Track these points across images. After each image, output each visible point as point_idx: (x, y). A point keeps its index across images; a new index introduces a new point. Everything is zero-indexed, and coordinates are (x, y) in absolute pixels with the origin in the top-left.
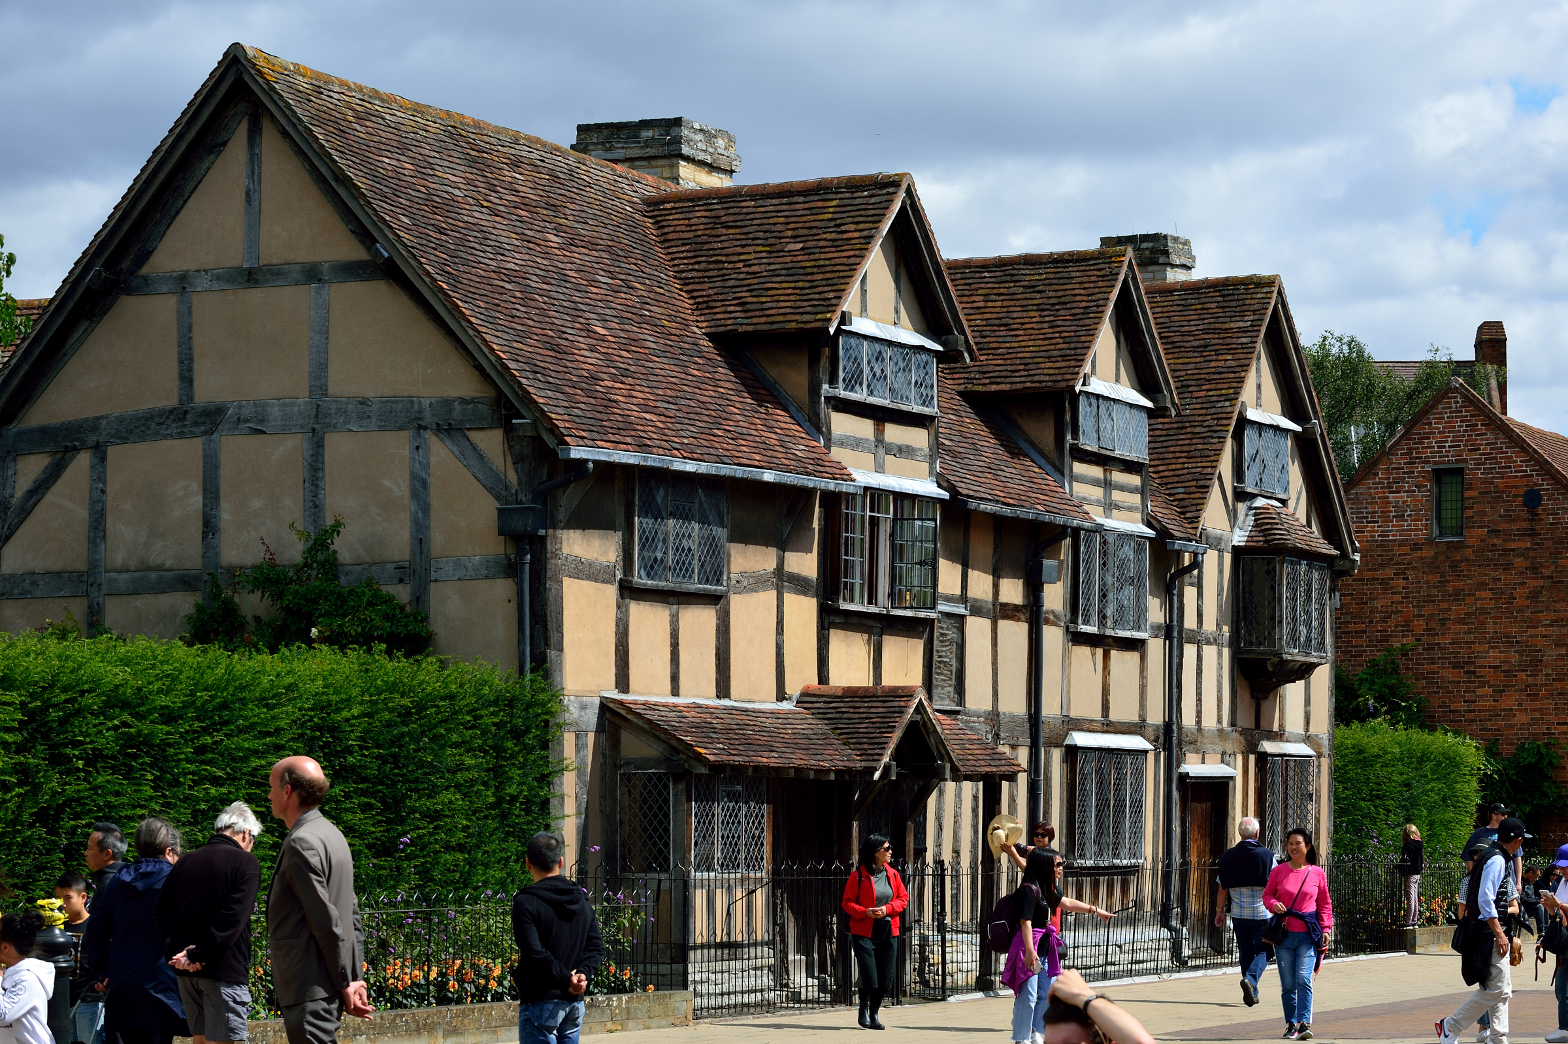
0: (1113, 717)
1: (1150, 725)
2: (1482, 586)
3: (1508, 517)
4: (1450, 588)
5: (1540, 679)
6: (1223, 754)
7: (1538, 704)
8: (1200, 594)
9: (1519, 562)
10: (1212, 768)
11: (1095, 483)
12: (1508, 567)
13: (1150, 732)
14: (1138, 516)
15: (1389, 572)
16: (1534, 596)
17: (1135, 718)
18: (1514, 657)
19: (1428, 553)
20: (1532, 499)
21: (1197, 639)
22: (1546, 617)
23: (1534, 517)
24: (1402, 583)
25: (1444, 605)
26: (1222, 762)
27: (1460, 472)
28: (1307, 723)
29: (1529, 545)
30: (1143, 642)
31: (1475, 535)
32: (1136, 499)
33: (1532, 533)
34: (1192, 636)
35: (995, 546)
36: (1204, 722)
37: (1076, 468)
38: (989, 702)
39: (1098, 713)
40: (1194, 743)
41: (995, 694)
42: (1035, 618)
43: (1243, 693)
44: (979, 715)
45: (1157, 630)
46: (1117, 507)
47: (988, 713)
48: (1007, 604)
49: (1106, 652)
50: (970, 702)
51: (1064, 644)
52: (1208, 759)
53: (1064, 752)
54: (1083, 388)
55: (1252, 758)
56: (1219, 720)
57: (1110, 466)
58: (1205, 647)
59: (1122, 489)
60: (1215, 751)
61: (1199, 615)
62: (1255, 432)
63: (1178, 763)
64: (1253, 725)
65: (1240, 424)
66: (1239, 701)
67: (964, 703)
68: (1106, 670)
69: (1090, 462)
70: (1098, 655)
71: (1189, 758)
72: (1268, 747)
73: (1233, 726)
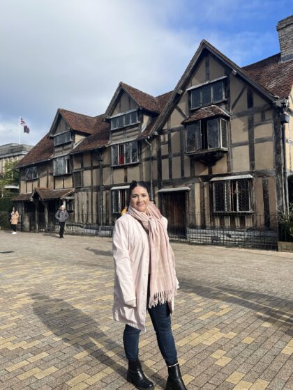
0: (128, 182)
11: (121, 134)
28: (253, 167)
30: (140, 164)
32: (137, 132)
34: (165, 157)
35: (92, 157)
36: (173, 177)
37: (114, 134)
38: (90, 185)
39: (123, 182)
40: (168, 184)
41: (92, 183)
42: (100, 167)
43: (199, 166)
44: (87, 187)
45: (147, 159)
46: (128, 137)
47: (90, 187)
48: (95, 166)
49: (126, 169)
50: (85, 185)
51: (111, 170)
52: (177, 186)
53: (111, 191)
54: (110, 118)
55: (207, 183)
56: (182, 175)
57: (126, 129)
58: (173, 158)
59: (131, 132)
60: (181, 184)
61: (169, 151)
62: (198, 91)
63: (159, 189)
64: (207, 174)
65: (190, 92)
66: (196, 168)
67: (83, 186)
68: (126, 172)
69: (118, 131)
70: (123, 170)
71: (165, 187)
72: (216, 179)
73: (192, 176)
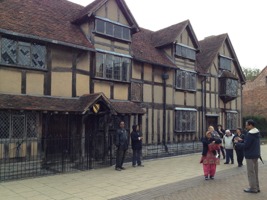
0: (187, 105)
6: (217, 112)
8: (210, 85)
10: (214, 114)
11: (182, 62)
13: (197, 108)
14: (194, 70)
15: (259, 91)
17: (194, 105)
19: (265, 87)
21: (210, 92)
24: (262, 92)
26: (216, 113)
30: (195, 92)
32: (193, 67)
34: (208, 92)
35: (153, 71)
36: (212, 107)
37: (176, 59)
38: (151, 101)
39: (183, 104)
40: (209, 110)
41: (153, 99)
42: (164, 85)
43: (221, 102)
44: (147, 103)
45: (199, 90)
46: (188, 67)
47: (151, 103)
48: (156, 82)
49: (185, 93)
50: (145, 100)
51: (173, 91)
52: (213, 113)
53: (174, 111)
54: (176, 44)
55: (224, 113)
56: (216, 106)
57: (186, 60)
58: (211, 94)
59: (189, 64)
60: (214, 112)
61: (210, 88)
62: (223, 59)
63: (205, 114)
64: (224, 108)
65: (219, 57)
66: (220, 103)
67: (143, 101)
68: (185, 96)
69: (180, 58)
70: (183, 94)
71: (208, 112)
72: (227, 111)
73: (219, 108)
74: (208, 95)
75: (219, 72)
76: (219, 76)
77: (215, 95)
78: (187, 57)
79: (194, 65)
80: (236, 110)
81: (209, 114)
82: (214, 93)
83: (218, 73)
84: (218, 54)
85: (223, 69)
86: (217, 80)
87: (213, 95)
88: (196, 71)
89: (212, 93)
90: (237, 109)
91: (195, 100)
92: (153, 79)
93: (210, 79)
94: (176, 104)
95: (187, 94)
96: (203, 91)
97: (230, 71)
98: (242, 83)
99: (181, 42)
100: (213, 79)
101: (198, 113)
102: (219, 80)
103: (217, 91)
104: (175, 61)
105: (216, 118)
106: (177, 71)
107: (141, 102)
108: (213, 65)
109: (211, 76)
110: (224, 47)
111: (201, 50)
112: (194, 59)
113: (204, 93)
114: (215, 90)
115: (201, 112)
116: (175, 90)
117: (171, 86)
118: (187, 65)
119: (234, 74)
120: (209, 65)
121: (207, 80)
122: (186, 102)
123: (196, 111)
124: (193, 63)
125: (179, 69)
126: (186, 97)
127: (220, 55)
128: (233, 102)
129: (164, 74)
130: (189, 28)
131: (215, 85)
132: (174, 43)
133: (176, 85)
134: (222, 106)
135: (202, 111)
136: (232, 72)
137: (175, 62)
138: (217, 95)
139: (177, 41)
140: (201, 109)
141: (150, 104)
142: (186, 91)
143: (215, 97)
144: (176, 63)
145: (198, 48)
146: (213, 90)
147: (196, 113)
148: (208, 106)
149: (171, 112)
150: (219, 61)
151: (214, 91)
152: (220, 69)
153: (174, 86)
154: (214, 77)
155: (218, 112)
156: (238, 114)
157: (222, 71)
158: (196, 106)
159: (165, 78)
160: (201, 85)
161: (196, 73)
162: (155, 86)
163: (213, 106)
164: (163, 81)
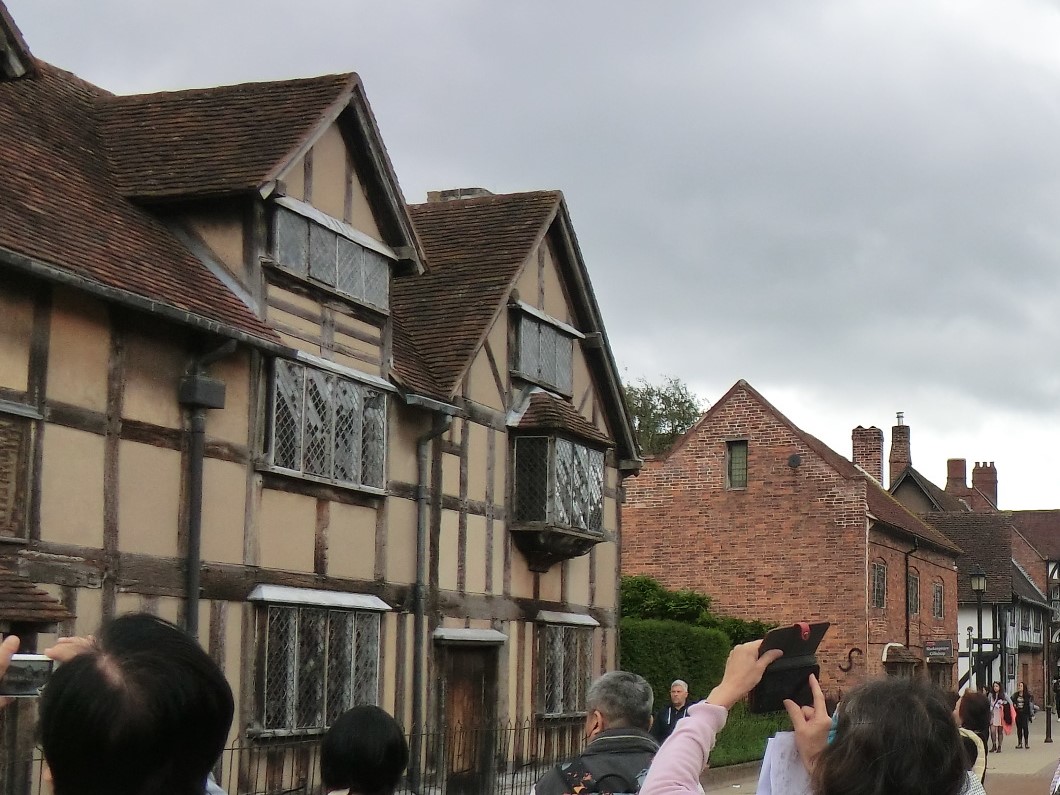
0: (330, 573)
1: (390, 586)
2: (759, 520)
3: (777, 473)
4: (737, 522)
5: (799, 584)
6: (494, 619)
7: (798, 601)
8: (463, 464)
9: (785, 504)
10: (478, 633)
11: (311, 318)
12: (777, 507)
13: (393, 596)
14: (377, 369)
15: (695, 512)
16: (795, 527)
17: (367, 574)
18: (781, 569)
19: (722, 499)
20: (794, 462)
21: (459, 505)
22: (803, 541)
23: (795, 473)
24: (705, 519)
25: (734, 534)
26: (492, 627)
27: (745, 443)
28: (592, 598)
29: (792, 492)
30: (381, 499)
31: (754, 486)
32: (374, 351)
33: (794, 484)
34: (452, 504)
36: (468, 588)
37: (275, 292)
40: (454, 609)
41: (111, 529)
42: (192, 447)
43: (519, 566)
44: (70, 552)
45: (402, 490)
46: (340, 351)
47: (96, 552)
48: (138, 423)
49: (322, 502)
50: (49, 534)
51: (249, 484)
52: (473, 622)
53: (249, 605)
54: (279, 200)
55: (529, 625)
56: (488, 587)
57: (333, 304)
58: (470, 517)
59: (351, 334)
60: (483, 617)
61: (463, 483)
62: (534, 327)
63: (432, 627)
64: (530, 596)
65: (516, 315)
66: (513, 571)
67: (35, 534)
68: (322, 520)
69: (298, 292)
70: (310, 503)
71: (448, 620)
72: (547, 616)
73: (506, 595)
74: (449, 519)
75: (511, 397)
76: (514, 420)
77: (490, 527)
78: (338, 290)
79: (380, 343)
80: (592, 612)
81: (452, 630)
82: (482, 512)
83: (508, 405)
84: (512, 300)
85: (533, 385)
86: (501, 438)
87: (476, 523)
88: (392, 380)
89: (474, 511)
90: (598, 604)
91: (380, 547)
92: (115, 397)
93: (465, 431)
94: (266, 563)
95: (335, 508)
96: (427, 497)
97: (568, 399)
98: (625, 465)
99: (306, 198)
100: (477, 431)
101: (392, 619)
102: (511, 439)
103: (499, 500)
104: (267, 301)
105: (489, 652)
106: (279, 363)
107: (23, 546)
108: (482, 355)
109: (472, 415)
110: (541, 263)
111: (423, 262)
112: (383, 305)
113: (427, 510)
114: (489, 497)
115: (410, 618)
116: (258, 479)
117: (234, 455)
118: (340, 339)
119: (587, 413)
120: (464, 354)
121: (446, 436)
122: (323, 557)
123: (382, 612)
124: (374, 332)
125: (289, 355)
126: (325, 526)
127: (520, 302)
128: (579, 565)
129: (194, 372)
130: (357, 123)
131: (490, 468)
132: (265, 193)
133: (266, 449)
134: (521, 588)
135: (415, 609)
136: (576, 402)
137: (264, 312)
138: (499, 526)
139: (283, 186)
140: (409, 599)
141: (91, 557)
142: (329, 493)
143: (490, 537)
144: (275, 316)
145: (404, 250)
146: (475, 494)
147: (383, 620)
148: (447, 582)
149: (233, 613)
150: (513, 336)
151: (483, 500)
152: (517, 380)
153: (259, 453)
154: (485, 420)
155: (501, 615)
156: (599, 631)
157: (525, 395)
158: (382, 580)
159: (200, 397)
160: (411, 460)
161: (388, 392)
162: (129, 449)
163: (475, 586)
164: (181, 419)
